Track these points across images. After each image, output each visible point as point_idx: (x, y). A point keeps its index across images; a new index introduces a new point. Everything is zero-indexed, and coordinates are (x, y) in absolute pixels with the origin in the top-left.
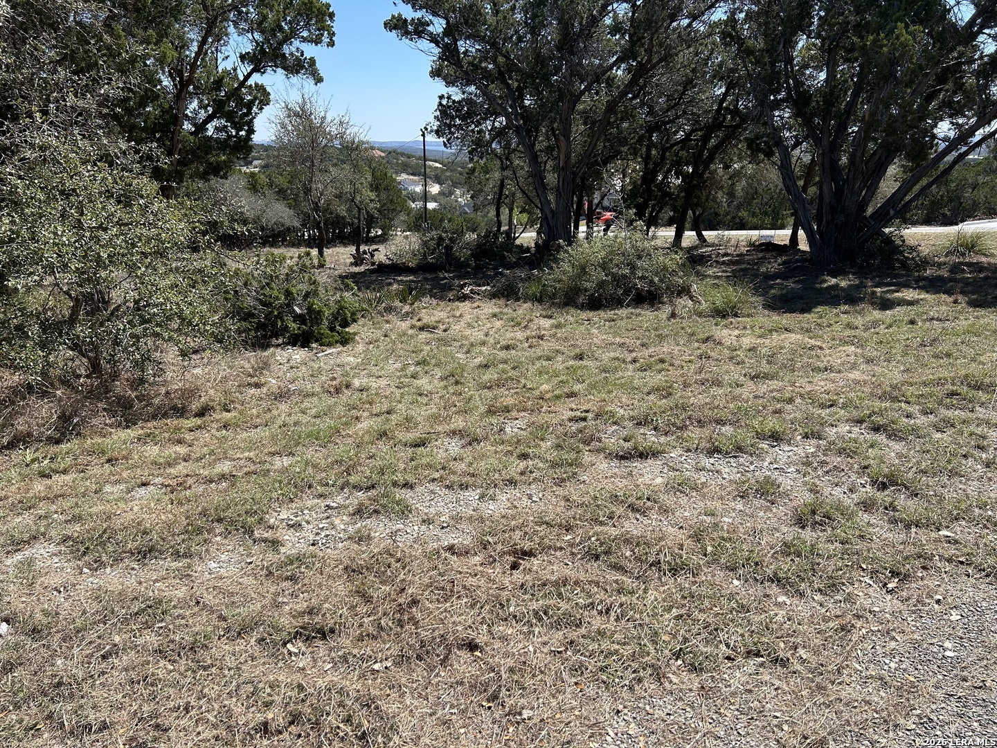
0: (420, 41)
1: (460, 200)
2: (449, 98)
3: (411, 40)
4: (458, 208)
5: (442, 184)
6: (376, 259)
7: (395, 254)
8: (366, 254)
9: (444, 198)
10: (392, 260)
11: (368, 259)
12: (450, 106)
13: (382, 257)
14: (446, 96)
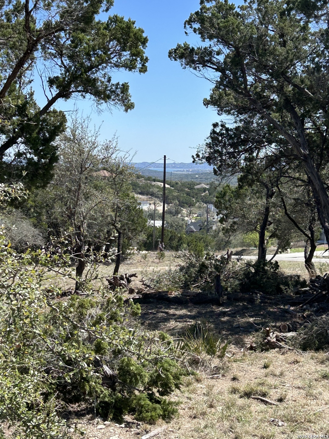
0: (204, 71)
1: (186, 218)
2: (223, 126)
3: (195, 68)
4: (184, 226)
5: (169, 203)
6: (132, 285)
7: (152, 280)
8: (123, 280)
9: (171, 217)
10: (149, 286)
11: (125, 285)
12: (223, 134)
13: (138, 282)
14: (220, 123)
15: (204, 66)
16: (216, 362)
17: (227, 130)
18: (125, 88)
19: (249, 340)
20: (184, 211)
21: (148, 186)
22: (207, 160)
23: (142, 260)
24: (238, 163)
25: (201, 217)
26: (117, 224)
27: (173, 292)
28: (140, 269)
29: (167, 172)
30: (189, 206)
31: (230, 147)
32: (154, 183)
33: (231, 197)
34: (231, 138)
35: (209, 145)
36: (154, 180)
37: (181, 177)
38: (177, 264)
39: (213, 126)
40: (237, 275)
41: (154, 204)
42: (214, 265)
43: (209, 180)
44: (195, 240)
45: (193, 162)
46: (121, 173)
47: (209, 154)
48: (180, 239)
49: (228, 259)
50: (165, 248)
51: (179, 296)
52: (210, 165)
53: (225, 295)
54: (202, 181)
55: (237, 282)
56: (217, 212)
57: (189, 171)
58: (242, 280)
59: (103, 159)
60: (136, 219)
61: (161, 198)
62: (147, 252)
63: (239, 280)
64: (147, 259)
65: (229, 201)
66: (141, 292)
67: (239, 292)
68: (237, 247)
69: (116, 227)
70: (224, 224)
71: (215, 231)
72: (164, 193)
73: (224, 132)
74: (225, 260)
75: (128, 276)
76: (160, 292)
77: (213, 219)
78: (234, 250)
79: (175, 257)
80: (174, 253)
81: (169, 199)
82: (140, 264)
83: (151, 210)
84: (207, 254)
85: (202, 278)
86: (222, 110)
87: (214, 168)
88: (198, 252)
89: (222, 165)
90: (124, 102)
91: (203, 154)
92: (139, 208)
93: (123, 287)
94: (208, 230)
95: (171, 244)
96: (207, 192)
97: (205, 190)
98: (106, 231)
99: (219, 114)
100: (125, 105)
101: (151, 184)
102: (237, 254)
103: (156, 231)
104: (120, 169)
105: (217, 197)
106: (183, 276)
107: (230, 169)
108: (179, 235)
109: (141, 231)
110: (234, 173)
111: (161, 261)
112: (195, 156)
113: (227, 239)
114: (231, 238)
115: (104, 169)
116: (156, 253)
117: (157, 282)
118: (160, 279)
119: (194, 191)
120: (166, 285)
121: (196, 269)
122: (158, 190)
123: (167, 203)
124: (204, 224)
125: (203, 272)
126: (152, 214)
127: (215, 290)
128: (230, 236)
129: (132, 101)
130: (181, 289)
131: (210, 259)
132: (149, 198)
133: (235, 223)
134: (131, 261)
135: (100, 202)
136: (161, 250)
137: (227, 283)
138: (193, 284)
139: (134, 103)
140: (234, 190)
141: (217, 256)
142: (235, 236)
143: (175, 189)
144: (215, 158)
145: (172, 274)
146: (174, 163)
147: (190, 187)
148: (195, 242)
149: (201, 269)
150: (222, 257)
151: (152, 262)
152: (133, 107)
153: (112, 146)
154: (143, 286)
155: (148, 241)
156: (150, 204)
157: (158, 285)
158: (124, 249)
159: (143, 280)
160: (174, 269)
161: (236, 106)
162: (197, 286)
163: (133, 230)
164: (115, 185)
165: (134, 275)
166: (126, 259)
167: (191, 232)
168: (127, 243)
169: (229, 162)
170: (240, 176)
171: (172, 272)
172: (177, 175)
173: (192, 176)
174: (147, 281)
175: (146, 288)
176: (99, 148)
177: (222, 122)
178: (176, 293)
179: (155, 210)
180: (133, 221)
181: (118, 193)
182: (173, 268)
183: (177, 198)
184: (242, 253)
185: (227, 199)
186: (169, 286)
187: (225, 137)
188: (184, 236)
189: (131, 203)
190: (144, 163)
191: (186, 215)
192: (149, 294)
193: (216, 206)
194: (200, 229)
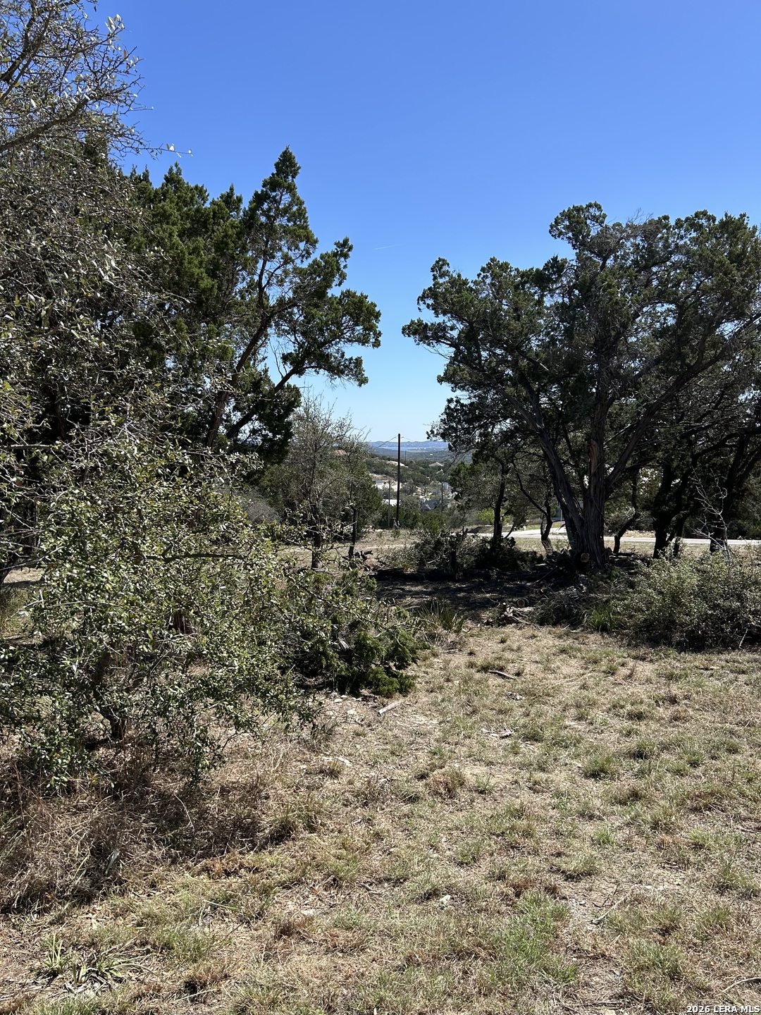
0: (438, 347)
1: (421, 497)
2: (458, 401)
3: (429, 345)
4: (419, 505)
5: (404, 482)
6: (368, 562)
7: (388, 557)
8: (359, 557)
9: (406, 495)
10: (384, 563)
11: (361, 563)
12: (458, 410)
13: (373, 559)
14: (455, 399)
15: (438, 342)
16: (452, 637)
17: (462, 405)
18: (358, 362)
19: (486, 615)
20: (419, 490)
21: (382, 465)
22: (441, 437)
23: (378, 538)
24: (473, 439)
25: (435, 495)
27: (409, 569)
28: (375, 547)
29: (402, 451)
30: (424, 485)
31: (464, 423)
32: (389, 462)
33: (466, 474)
34: (466, 414)
35: (443, 421)
36: (389, 459)
37: (416, 455)
38: (412, 541)
39: (448, 402)
40: (473, 551)
41: (389, 482)
42: (450, 542)
43: (444, 457)
44: (430, 518)
45: (428, 439)
46: (356, 451)
47: (444, 430)
48: (415, 517)
49: (463, 536)
50: (400, 526)
51: (414, 573)
52: (445, 441)
53: (461, 571)
54: (436, 459)
55: (473, 559)
56: (452, 490)
57: (423, 449)
58: (478, 557)
60: (371, 497)
61: (396, 477)
62: (382, 530)
63: (475, 556)
64: (382, 537)
65: (464, 478)
66: (377, 569)
67: (475, 569)
68: (472, 524)
70: (459, 502)
71: (450, 509)
72: (399, 472)
73: (459, 407)
74: (461, 537)
75: (363, 553)
76: (395, 569)
77: (448, 497)
78: (470, 528)
79: (410, 535)
80: (409, 531)
81: (404, 478)
82: (375, 542)
83: (385, 489)
84: (443, 532)
85: (437, 554)
86: (456, 387)
87: (449, 445)
88: (434, 530)
89: (456, 441)
90: (357, 377)
91: (437, 430)
92: (374, 487)
94: (443, 508)
95: (406, 522)
96: (442, 470)
97: (439, 468)
99: (453, 390)
100: (358, 380)
101: (385, 463)
102: (472, 531)
103: (391, 510)
104: (355, 447)
105: (452, 475)
106: (419, 553)
107: (465, 445)
108: (414, 514)
109: (376, 510)
110: (469, 450)
111: (396, 539)
112: (430, 433)
113: (463, 516)
114: (466, 516)
115: (339, 447)
116: (391, 531)
117: (393, 559)
118: (395, 557)
119: (428, 469)
120: (402, 562)
121: (432, 546)
122: (393, 468)
123: (401, 482)
124: (438, 503)
125: (439, 549)
126: (387, 492)
127: (450, 566)
128: (465, 513)
130: (416, 565)
131: (444, 536)
132: (384, 477)
133: (469, 500)
134: (367, 539)
135: (335, 480)
136: (396, 529)
137: (463, 560)
138: (429, 561)
139: (367, 377)
140: (468, 467)
141: (452, 533)
142: (470, 513)
143: (409, 468)
144: (450, 434)
145: (407, 551)
146: (409, 442)
147: (425, 466)
148: (430, 520)
149: (436, 545)
150: (458, 535)
151: (388, 539)
152: (367, 382)
153: (345, 424)
154: (379, 563)
155: (383, 519)
156: (385, 483)
157: (394, 562)
158: (360, 527)
159: (379, 557)
160: (410, 546)
161: (471, 381)
162: (433, 562)
163: (368, 508)
164: (350, 463)
165: (369, 552)
166: (362, 537)
167: (426, 510)
168: (362, 521)
169: (464, 438)
170: (474, 452)
171: (408, 549)
172: (411, 453)
173: (427, 454)
174: (382, 559)
175: (382, 565)
176: (333, 426)
177: (457, 398)
178: (412, 570)
179: (390, 489)
180: (368, 499)
181: (352, 471)
182: (408, 546)
183: (412, 476)
184: (477, 530)
185: (462, 476)
186: (404, 563)
187: (460, 413)
188: (419, 514)
189: (365, 481)
191: (420, 494)
192: (385, 571)
193: (451, 484)
194: (435, 508)
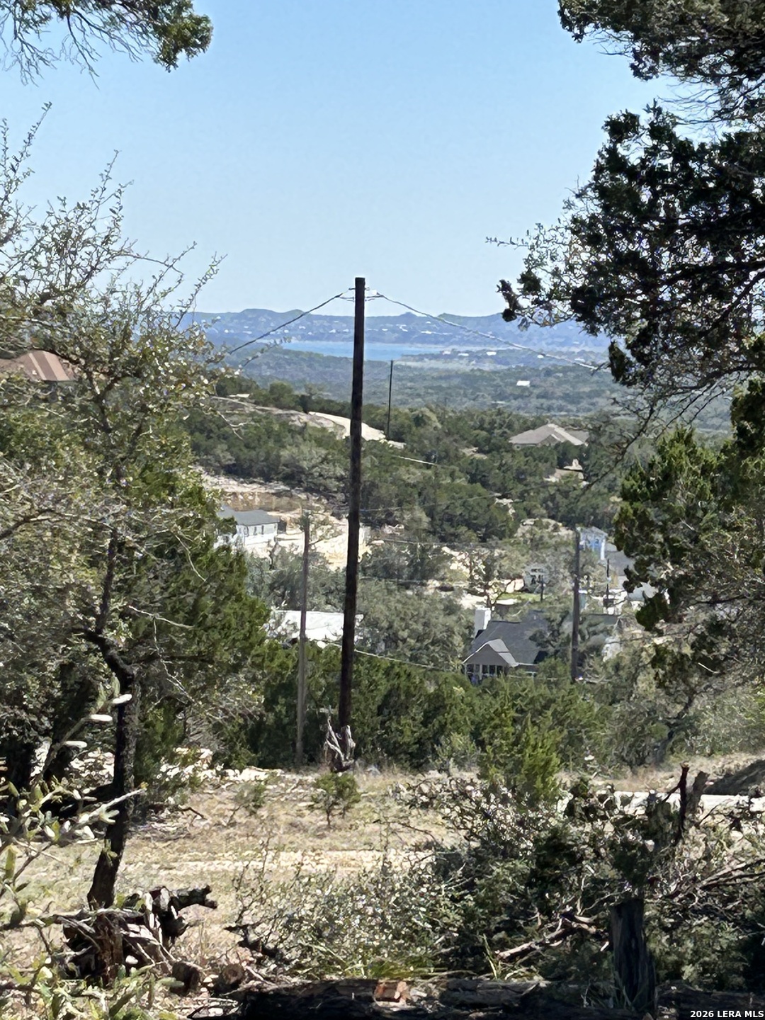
4: (457, 640)
5: (381, 523)
6: (187, 948)
8: (141, 921)
9: (390, 592)
10: (273, 954)
11: (152, 950)
13: (216, 932)
20: (459, 563)
21: (269, 432)
22: (574, 307)
23: (240, 816)
24: (739, 323)
25: (541, 592)
26: (112, 628)
27: (402, 986)
29: (373, 364)
30: (483, 540)
31: (694, 239)
32: (304, 417)
33: (701, 496)
35: (586, 231)
36: (305, 405)
38: (418, 838)
39: (612, 133)
40: (732, 899)
41: (304, 524)
42: (612, 845)
43: (584, 404)
44: (513, 713)
45: (508, 315)
46: (137, 368)
47: (591, 275)
48: (437, 706)
49: (681, 816)
50: (356, 754)
51: (429, 1009)
52: (593, 331)
53: (667, 1001)
54: (549, 409)
56: (627, 572)
57: (479, 357)
58: (754, 927)
59: (44, 297)
60: (208, 602)
61: (340, 497)
62: (263, 775)
64: (263, 813)
65: (690, 513)
66: (236, 985)
67: (741, 989)
68: (727, 751)
69: (105, 646)
70: (660, 634)
71: (617, 667)
72: (356, 472)
73: (668, 162)
74: (670, 817)
75: (165, 898)
76: (332, 987)
77: (608, 603)
78: (712, 767)
79: (412, 804)
80: (402, 780)
81: (379, 501)
82: (228, 838)
83: (284, 555)
84: (579, 790)
85: (547, 911)
86: (654, 54)
87: (612, 348)
88: (531, 776)
89: (653, 327)
90: (154, 14)
91: (556, 273)
92: (227, 549)
93: (139, 957)
94: (580, 659)
95: (388, 730)
96: (575, 465)
97: (563, 455)
98: (53, 666)
99: (637, 72)
100: (162, 31)
101: (284, 425)
102: (727, 785)
103: (309, 665)
104: (133, 349)
105: (627, 495)
106: (453, 900)
107: (697, 352)
108: (431, 689)
109: (235, 669)
110: (718, 375)
111: (337, 820)
112: (516, 287)
113: (679, 708)
114: (698, 703)
115: (49, 346)
116: (311, 778)
117: (318, 932)
118: (331, 919)
119: (507, 458)
120: (366, 948)
121: (520, 865)
122: (323, 452)
123: (367, 523)
124: (556, 633)
125: (556, 883)
126: (291, 575)
127: (614, 975)
128: (692, 693)
129: (198, 11)
130: (439, 967)
131: (590, 813)
132: (279, 494)
133: (716, 627)
134: (182, 820)
135: (27, 519)
136: (338, 766)
137: (680, 942)
138: (503, 945)
139: (206, 19)
140: (712, 458)
141: (626, 801)
142: (717, 692)
143: (410, 451)
144: (621, 293)
145: (393, 891)
146: (408, 318)
147: (488, 440)
148: (515, 721)
150: (655, 806)
151: (292, 825)
152: (205, 41)
153: (89, 234)
154: (246, 953)
155: (271, 716)
156: (282, 526)
157: (322, 947)
158: (147, 760)
159: (247, 919)
160: (407, 865)
161: (729, 36)
162: (524, 953)
163: (194, 659)
164: (107, 430)
165: (198, 897)
166: (159, 809)
167: (492, 670)
168: (160, 728)
169: (691, 314)
170: (744, 390)
171: (398, 880)
172: (421, 376)
173: (500, 384)
174: (264, 928)
175: (260, 963)
176: (25, 241)
177: (658, 111)
178: (417, 993)
179: (309, 555)
180: (193, 615)
181: (118, 475)
182: (400, 861)
183: (422, 493)
184: (753, 780)
186: (377, 951)
187: (673, 190)
188: (459, 690)
189: (184, 522)
190: (252, 316)
191: (465, 585)
192: (277, 993)
194: (541, 657)
